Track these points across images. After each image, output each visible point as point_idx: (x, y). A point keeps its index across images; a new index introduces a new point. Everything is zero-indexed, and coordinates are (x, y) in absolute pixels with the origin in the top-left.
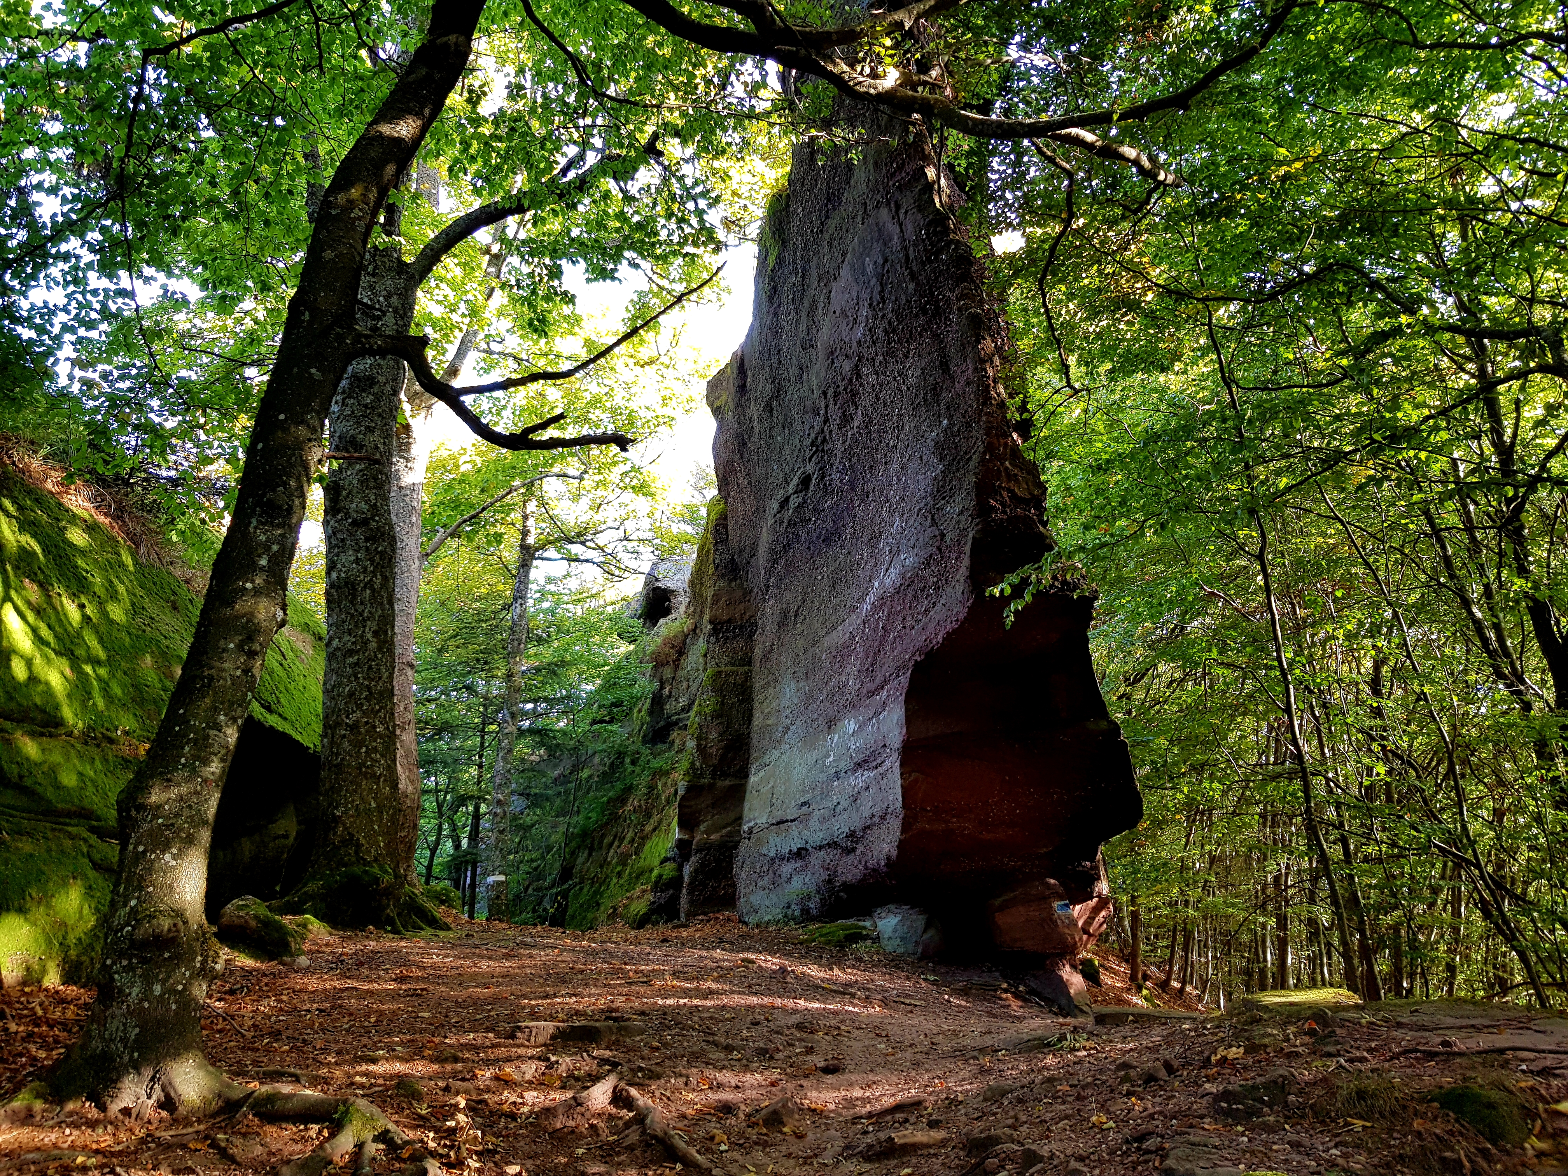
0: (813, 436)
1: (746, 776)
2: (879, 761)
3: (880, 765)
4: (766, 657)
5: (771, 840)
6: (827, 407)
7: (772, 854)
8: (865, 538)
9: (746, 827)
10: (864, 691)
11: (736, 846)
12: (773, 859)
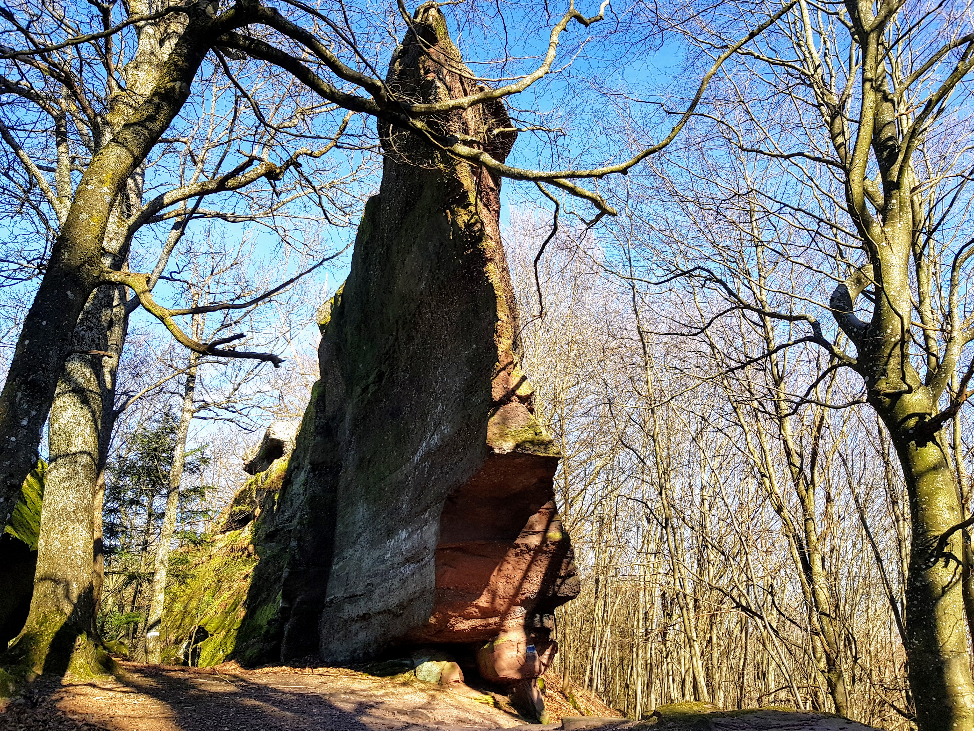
0: (387, 348)
1: (330, 566)
2: (421, 557)
3: (422, 560)
4: (347, 488)
5: (345, 608)
6: (398, 330)
7: (346, 617)
8: (418, 414)
9: (328, 599)
10: (413, 512)
11: (321, 612)
12: (346, 621)
